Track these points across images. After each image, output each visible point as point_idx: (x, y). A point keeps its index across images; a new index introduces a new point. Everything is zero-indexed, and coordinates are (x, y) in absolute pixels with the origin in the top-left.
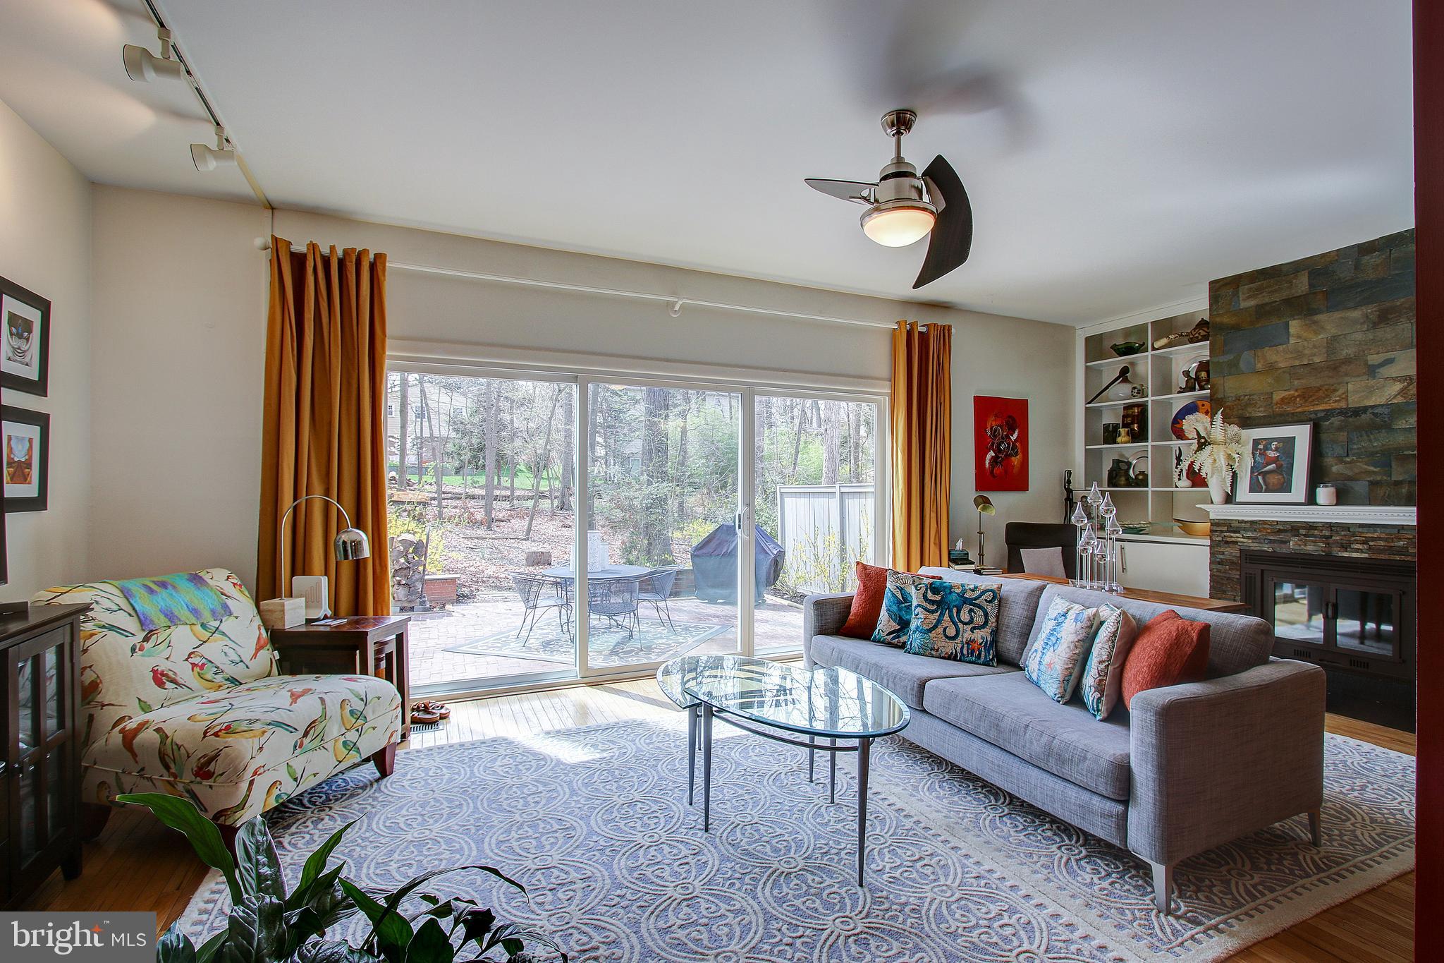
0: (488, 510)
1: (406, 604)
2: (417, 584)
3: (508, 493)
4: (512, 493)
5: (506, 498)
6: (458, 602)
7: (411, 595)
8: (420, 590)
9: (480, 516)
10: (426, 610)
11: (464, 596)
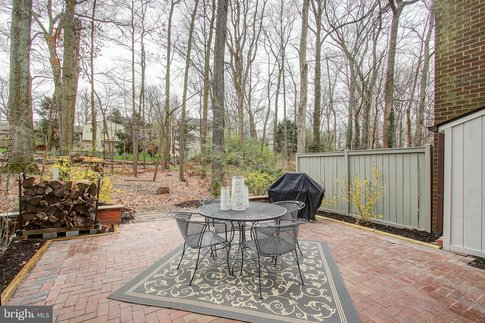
0: (135, 169)
1: (83, 229)
2: (91, 214)
3: (143, 162)
4: (145, 162)
5: (141, 164)
6: (122, 223)
7: (88, 222)
8: (94, 219)
9: (132, 171)
10: (99, 232)
11: (126, 218)
